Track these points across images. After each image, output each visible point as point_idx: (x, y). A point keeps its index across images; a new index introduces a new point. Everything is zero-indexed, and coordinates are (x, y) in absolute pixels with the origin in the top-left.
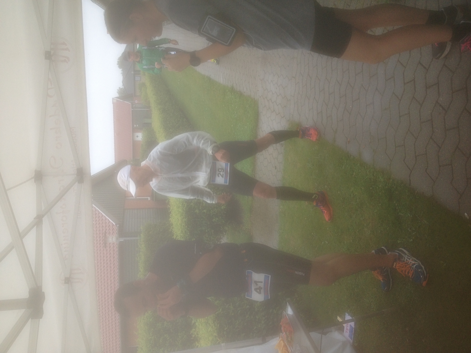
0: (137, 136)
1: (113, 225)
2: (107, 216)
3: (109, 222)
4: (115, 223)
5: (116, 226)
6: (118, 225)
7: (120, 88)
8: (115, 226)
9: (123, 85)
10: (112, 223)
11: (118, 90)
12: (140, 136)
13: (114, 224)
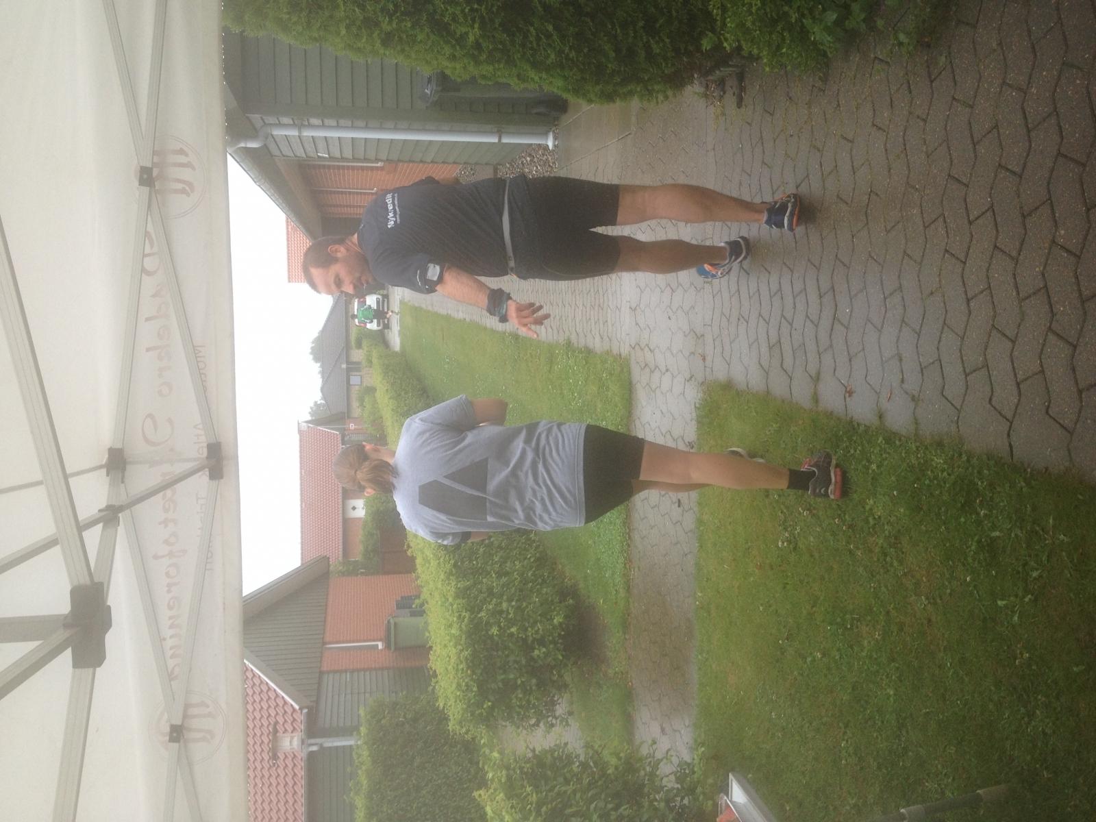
0: (354, 508)
1: (294, 710)
2: (281, 689)
3: (285, 703)
4: (298, 705)
5: (301, 713)
6: (305, 711)
7: (316, 402)
8: (299, 711)
9: (324, 397)
10: (292, 705)
11: (311, 408)
12: (359, 509)
13: (297, 707)
